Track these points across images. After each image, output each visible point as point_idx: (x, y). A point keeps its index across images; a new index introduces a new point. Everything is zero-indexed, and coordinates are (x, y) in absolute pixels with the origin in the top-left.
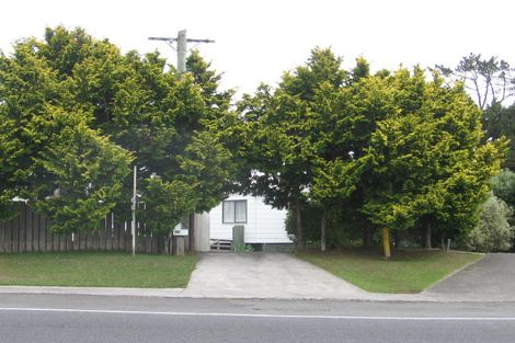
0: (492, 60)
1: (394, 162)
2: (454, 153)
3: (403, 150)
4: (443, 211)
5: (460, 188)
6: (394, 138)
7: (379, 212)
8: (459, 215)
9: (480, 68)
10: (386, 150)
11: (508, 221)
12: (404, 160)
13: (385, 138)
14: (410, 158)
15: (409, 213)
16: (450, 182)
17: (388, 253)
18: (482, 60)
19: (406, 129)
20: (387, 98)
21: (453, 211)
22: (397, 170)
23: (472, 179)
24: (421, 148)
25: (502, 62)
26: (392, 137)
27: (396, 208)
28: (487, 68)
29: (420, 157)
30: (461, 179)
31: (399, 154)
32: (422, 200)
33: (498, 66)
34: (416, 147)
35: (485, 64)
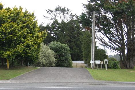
0: (64, 8)
1: (7, 37)
2: (28, 35)
3: (10, 33)
4: (23, 53)
5: (28, 46)
6: (7, 30)
7: (3, 54)
8: (28, 55)
9: (61, 10)
10: (5, 34)
11: (55, 57)
12: (10, 36)
13: (4, 30)
14: (12, 36)
15: (11, 54)
16: (25, 44)
17: (8, 67)
18: (61, 8)
19: (11, 27)
20: (5, 17)
21: (26, 53)
22: (9, 40)
23: (32, 43)
24: (16, 33)
25: (67, 9)
26: (6, 29)
27: (8, 53)
28: (63, 10)
29: (15, 36)
30: (28, 43)
31: (9, 35)
32: (15, 50)
33: (66, 10)
34: (14, 33)
35: (62, 9)
